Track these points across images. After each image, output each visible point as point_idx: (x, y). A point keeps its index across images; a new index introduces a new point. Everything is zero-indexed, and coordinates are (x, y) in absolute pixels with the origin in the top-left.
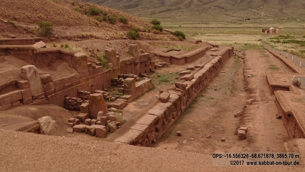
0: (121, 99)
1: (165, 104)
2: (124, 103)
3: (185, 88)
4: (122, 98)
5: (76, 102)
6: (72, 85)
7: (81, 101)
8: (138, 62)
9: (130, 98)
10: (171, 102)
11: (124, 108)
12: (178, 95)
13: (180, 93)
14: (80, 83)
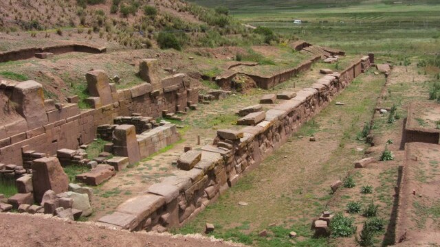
0: (104, 165)
1: (188, 172)
2: (107, 173)
3: (238, 140)
4: (108, 163)
5: (13, 173)
6: (10, 142)
7: (21, 171)
8: (158, 92)
9: (122, 163)
10: (201, 169)
11: (105, 182)
12: (222, 155)
13: (224, 151)
14: (28, 136)
